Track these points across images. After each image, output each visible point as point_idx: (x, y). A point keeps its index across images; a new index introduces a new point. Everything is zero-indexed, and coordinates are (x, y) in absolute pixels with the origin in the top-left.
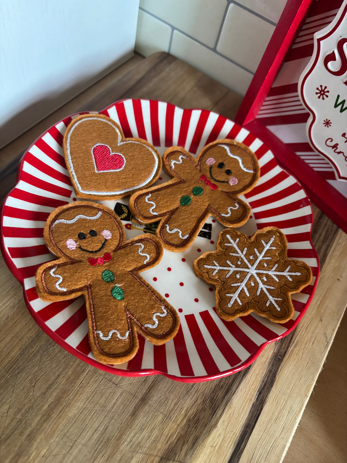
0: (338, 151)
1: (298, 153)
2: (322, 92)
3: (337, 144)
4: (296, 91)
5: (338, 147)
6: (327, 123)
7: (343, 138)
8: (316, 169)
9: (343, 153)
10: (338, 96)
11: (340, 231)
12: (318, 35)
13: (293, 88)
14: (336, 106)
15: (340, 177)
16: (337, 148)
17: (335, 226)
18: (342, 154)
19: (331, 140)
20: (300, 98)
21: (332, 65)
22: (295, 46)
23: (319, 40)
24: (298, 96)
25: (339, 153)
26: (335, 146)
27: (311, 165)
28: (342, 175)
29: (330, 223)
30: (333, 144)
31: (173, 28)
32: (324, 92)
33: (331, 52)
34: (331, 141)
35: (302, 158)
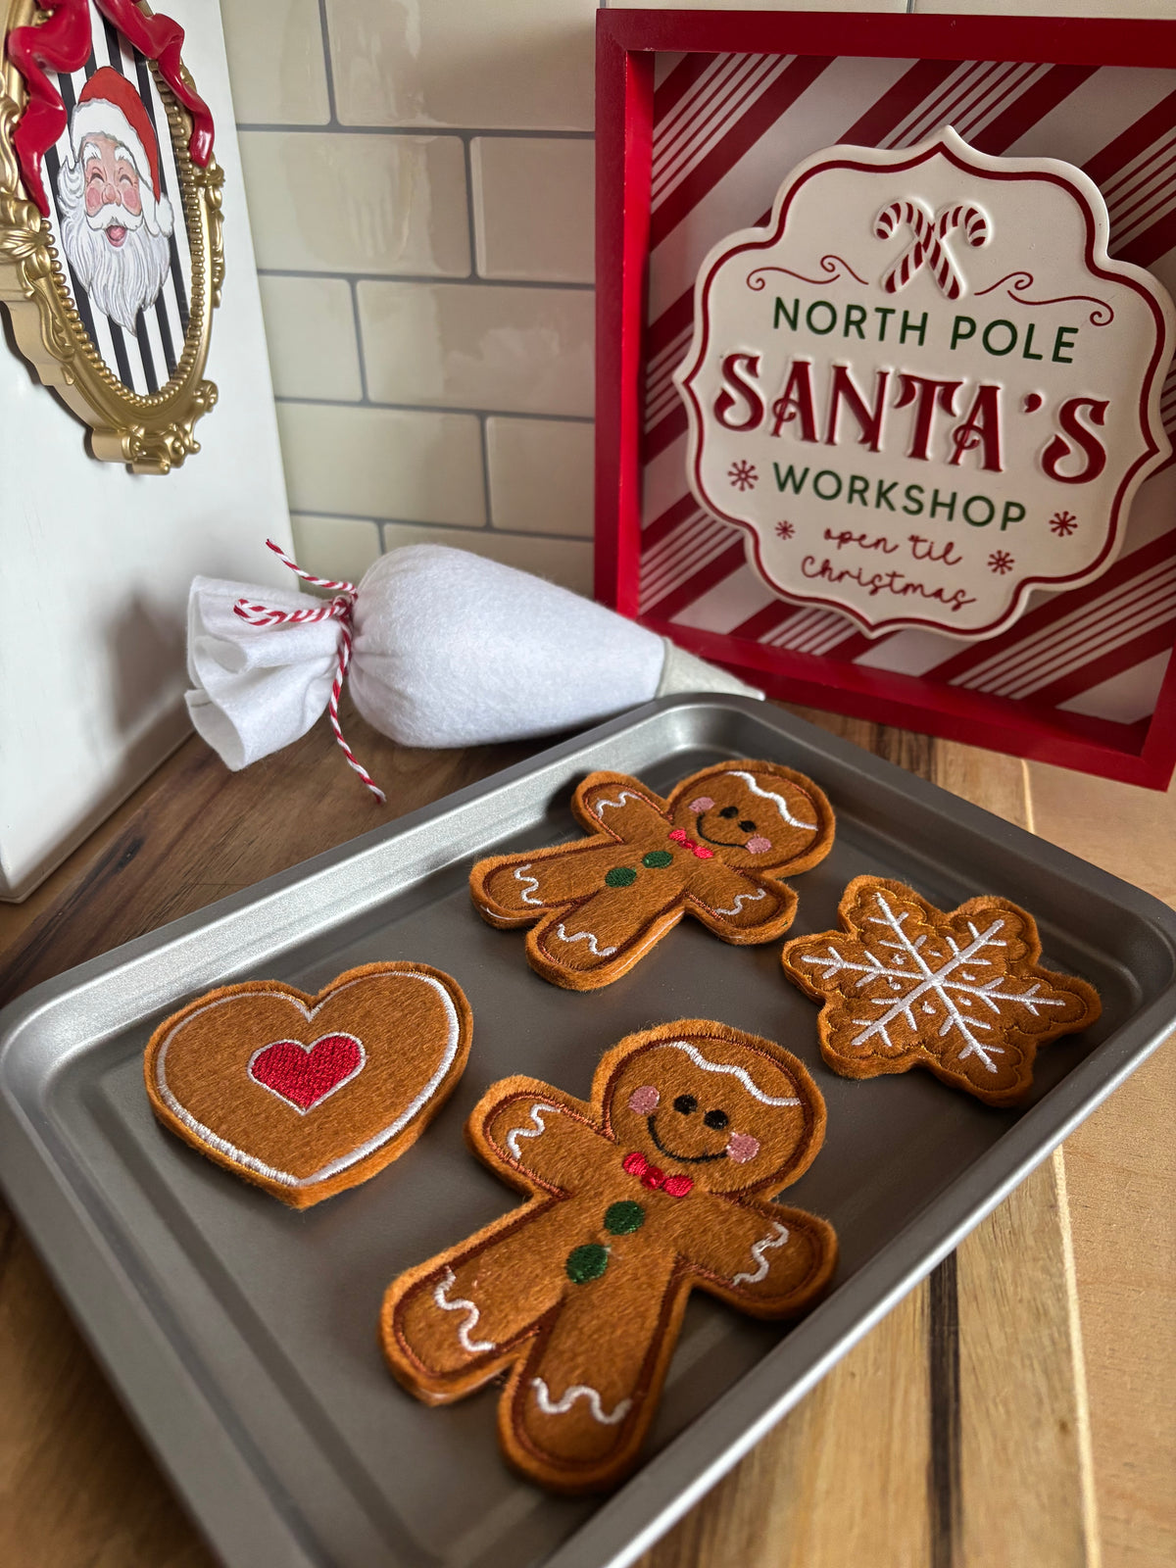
0: (836, 573)
1: (764, 639)
2: (743, 475)
3: (827, 561)
4: (695, 506)
5: (831, 565)
6: (785, 530)
7: (830, 541)
8: (818, 652)
9: (847, 572)
10: (776, 466)
11: (940, 743)
12: (680, 375)
13: (687, 506)
14: (782, 486)
15: (873, 628)
16: (830, 569)
17: (923, 738)
18: (847, 577)
19: (810, 560)
20: (713, 515)
21: (733, 414)
22: (649, 427)
23: (687, 383)
24: (705, 516)
25: (840, 577)
26: (826, 568)
27: (805, 649)
28: (872, 621)
29: (907, 736)
30: (817, 567)
31: (380, 522)
32: (746, 473)
33: (718, 393)
34: (813, 562)
35: (778, 643)
